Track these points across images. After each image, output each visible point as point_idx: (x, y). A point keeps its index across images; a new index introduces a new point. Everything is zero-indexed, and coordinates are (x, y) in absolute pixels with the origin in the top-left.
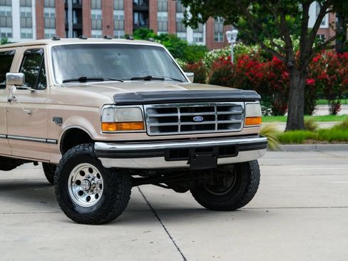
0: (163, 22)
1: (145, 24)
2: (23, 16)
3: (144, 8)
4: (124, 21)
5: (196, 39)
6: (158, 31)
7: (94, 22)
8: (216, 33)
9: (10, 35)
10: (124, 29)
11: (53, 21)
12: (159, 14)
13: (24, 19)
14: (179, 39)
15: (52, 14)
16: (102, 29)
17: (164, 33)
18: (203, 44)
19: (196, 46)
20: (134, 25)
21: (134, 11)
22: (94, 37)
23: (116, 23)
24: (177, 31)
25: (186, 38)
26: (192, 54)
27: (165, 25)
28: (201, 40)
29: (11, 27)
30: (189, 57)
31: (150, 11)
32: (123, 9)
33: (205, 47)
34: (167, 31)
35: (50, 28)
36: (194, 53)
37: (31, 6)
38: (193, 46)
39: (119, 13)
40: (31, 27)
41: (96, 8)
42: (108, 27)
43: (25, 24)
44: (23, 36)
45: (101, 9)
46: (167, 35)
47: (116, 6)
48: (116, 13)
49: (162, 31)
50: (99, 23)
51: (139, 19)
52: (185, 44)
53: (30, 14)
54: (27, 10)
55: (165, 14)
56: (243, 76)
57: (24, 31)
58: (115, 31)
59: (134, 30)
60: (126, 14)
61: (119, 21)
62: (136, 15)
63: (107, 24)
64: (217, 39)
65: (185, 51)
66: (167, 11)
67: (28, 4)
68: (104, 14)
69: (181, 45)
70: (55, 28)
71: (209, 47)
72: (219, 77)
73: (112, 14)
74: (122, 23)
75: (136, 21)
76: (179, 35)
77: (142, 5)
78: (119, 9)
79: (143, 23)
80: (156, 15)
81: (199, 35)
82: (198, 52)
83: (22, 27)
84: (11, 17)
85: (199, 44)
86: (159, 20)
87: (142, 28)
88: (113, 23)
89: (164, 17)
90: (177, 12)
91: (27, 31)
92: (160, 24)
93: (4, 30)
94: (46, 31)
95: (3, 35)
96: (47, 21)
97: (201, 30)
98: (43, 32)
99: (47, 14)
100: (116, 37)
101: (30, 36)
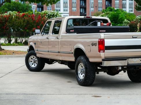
1: (110, 5)
2: (64, 3)
5: (130, 11)
6: (115, 8)
7: (91, 5)
9: (60, 10)
10: (102, 7)
11: (75, 5)
12: (116, 1)
14: (124, 11)
15: (75, 2)
16: (93, 8)
18: (133, 12)
19: (130, 13)
20: (106, 6)
23: (99, 5)
24: (122, 8)
25: (126, 10)
26: (128, 16)
27: (118, 5)
28: (132, 11)
29: (60, 7)
30: (127, 18)
31: (112, 0)
33: (133, 14)
34: (119, 8)
35: (74, 7)
36: (129, 16)
38: (128, 14)
39: (100, 1)
40: (67, 7)
42: (96, 7)
44: (64, 10)
49: (117, 8)
50: (93, 5)
51: (108, 4)
52: (126, 13)
53: (67, 2)
55: (118, 1)
57: (64, 9)
60: (103, 2)
62: (107, 2)
68: (95, 2)
70: (76, 7)
73: (97, 2)
74: (101, 5)
75: (107, 4)
76: (124, 9)
80: (114, 2)
81: (131, 9)
82: (131, 16)
83: (64, 7)
84: (60, 4)
85: (131, 13)
87: (109, 7)
89: (118, 3)
91: (66, 9)
92: (116, 5)
93: (57, 9)
94: (73, 9)
95: (57, 10)
96: (73, 5)
97: (132, 7)
98: (71, 9)
99: (73, 2)
100: (99, 10)
101: (67, 10)
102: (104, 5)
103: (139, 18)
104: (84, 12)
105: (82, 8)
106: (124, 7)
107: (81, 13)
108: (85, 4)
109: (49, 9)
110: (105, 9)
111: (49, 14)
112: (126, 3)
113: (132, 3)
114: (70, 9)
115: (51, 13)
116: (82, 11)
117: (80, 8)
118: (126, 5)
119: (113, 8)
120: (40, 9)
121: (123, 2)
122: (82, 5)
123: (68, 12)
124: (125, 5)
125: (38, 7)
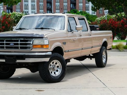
0: (81, 7)
1: (75, 8)
2: (32, 5)
3: (74, 2)
4: (67, 7)
5: (92, 13)
6: (79, 10)
7: (57, 7)
8: (100, 11)
9: (28, 12)
10: (67, 10)
11: (42, 7)
12: (80, 4)
13: (32, 7)
14: (87, 13)
15: (42, 5)
16: (59, 10)
17: (81, 11)
18: (95, 14)
20: (71, 8)
21: (71, 3)
22: (57, 12)
23: (64, 7)
25: (89, 13)
26: (91, 18)
27: (82, 8)
29: (28, 9)
30: (90, 19)
31: (76, 3)
32: (67, 3)
33: (96, 16)
35: (41, 9)
36: (92, 18)
37: (35, 2)
38: (91, 15)
39: (65, 4)
40: (35, 9)
41: (57, 2)
42: (62, 9)
43: (33, 8)
44: (32, 12)
45: (59, 2)
46: (82, 11)
47: (65, 2)
48: (64, 4)
49: (81, 10)
50: (59, 7)
52: (89, 15)
53: (34, 5)
54: (33, 3)
56: (110, 26)
58: (64, 10)
59: (71, 10)
61: (65, 7)
62: (72, 5)
63: (61, 8)
64: (100, 13)
65: (89, 17)
66: (82, 3)
67: (34, 1)
68: (60, 4)
69: (87, 15)
70: (43, 9)
71: (97, 16)
72: (102, 27)
73: (63, 4)
74: (66, 7)
75: (71, 7)
76: (87, 11)
77: (74, 1)
79: (74, 7)
80: (78, 4)
82: (93, 18)
83: (32, 9)
84: (28, 6)
85: (94, 15)
86: (79, 6)
87: (74, 9)
89: (81, 5)
90: (86, 3)
91: (34, 11)
92: (80, 8)
93: (26, 10)
94: (40, 11)
95: (25, 12)
96: (40, 7)
99: (40, 5)
102: (69, 7)
103: (100, 19)
105: (49, 10)
106: (87, 9)
109: (18, 11)
111: (17, 16)
112: (89, 6)
114: (38, 11)
115: (19, 15)
117: (47, 10)
120: (10, 10)
121: (86, 5)
122: (49, 7)
124: (88, 8)
125: (8, 9)
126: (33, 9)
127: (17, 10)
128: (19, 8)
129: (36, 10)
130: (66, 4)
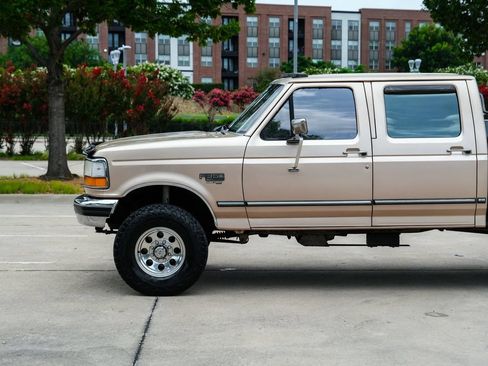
0: (318, 50)
4: (279, 49)
6: (313, 58)
7: (250, 50)
8: (371, 61)
9: (168, 63)
10: (279, 57)
11: (210, 49)
12: (314, 42)
13: (182, 48)
16: (257, 57)
17: (321, 60)
20: (289, 52)
21: (289, 39)
22: (250, 64)
23: (272, 50)
24: (332, 59)
25: (340, 65)
27: (320, 52)
29: (169, 54)
31: (306, 38)
32: (279, 37)
34: (323, 58)
35: (207, 56)
39: (274, 41)
40: (188, 55)
41: (252, 36)
42: (264, 54)
43: (183, 52)
44: (181, 63)
45: (257, 36)
47: (272, 34)
48: (271, 40)
49: (317, 58)
50: (255, 50)
54: (185, 37)
55: (320, 42)
57: (181, 58)
58: (270, 59)
60: (281, 41)
61: (274, 48)
62: (292, 42)
63: (263, 52)
64: (371, 67)
66: (322, 38)
68: (260, 42)
70: (211, 55)
73: (267, 41)
74: (277, 51)
75: (291, 48)
76: (335, 62)
78: (274, 37)
80: (311, 42)
81: (353, 63)
83: (179, 55)
84: (170, 45)
86: (314, 47)
88: (268, 50)
89: (319, 45)
90: (332, 39)
91: (186, 59)
92: (315, 52)
93: (161, 58)
94: (203, 59)
95: (161, 62)
96: (204, 49)
97: (355, 57)
98: (200, 60)
100: (272, 65)
101: (187, 64)
102: (285, 50)
104: (231, 70)
105: (228, 58)
106: (334, 56)
107: (223, 70)
108: (236, 48)
109: (141, 59)
110: (287, 61)
112: (340, 47)
113: (356, 47)
114: (197, 59)
116: (226, 67)
117: (223, 58)
118: (341, 50)
119: (309, 59)
121: (333, 43)
122: (228, 49)
123: (191, 68)
124: (338, 52)
126: (184, 55)
127: (136, 57)
128: (144, 51)
129: (191, 56)
130: (277, 41)
